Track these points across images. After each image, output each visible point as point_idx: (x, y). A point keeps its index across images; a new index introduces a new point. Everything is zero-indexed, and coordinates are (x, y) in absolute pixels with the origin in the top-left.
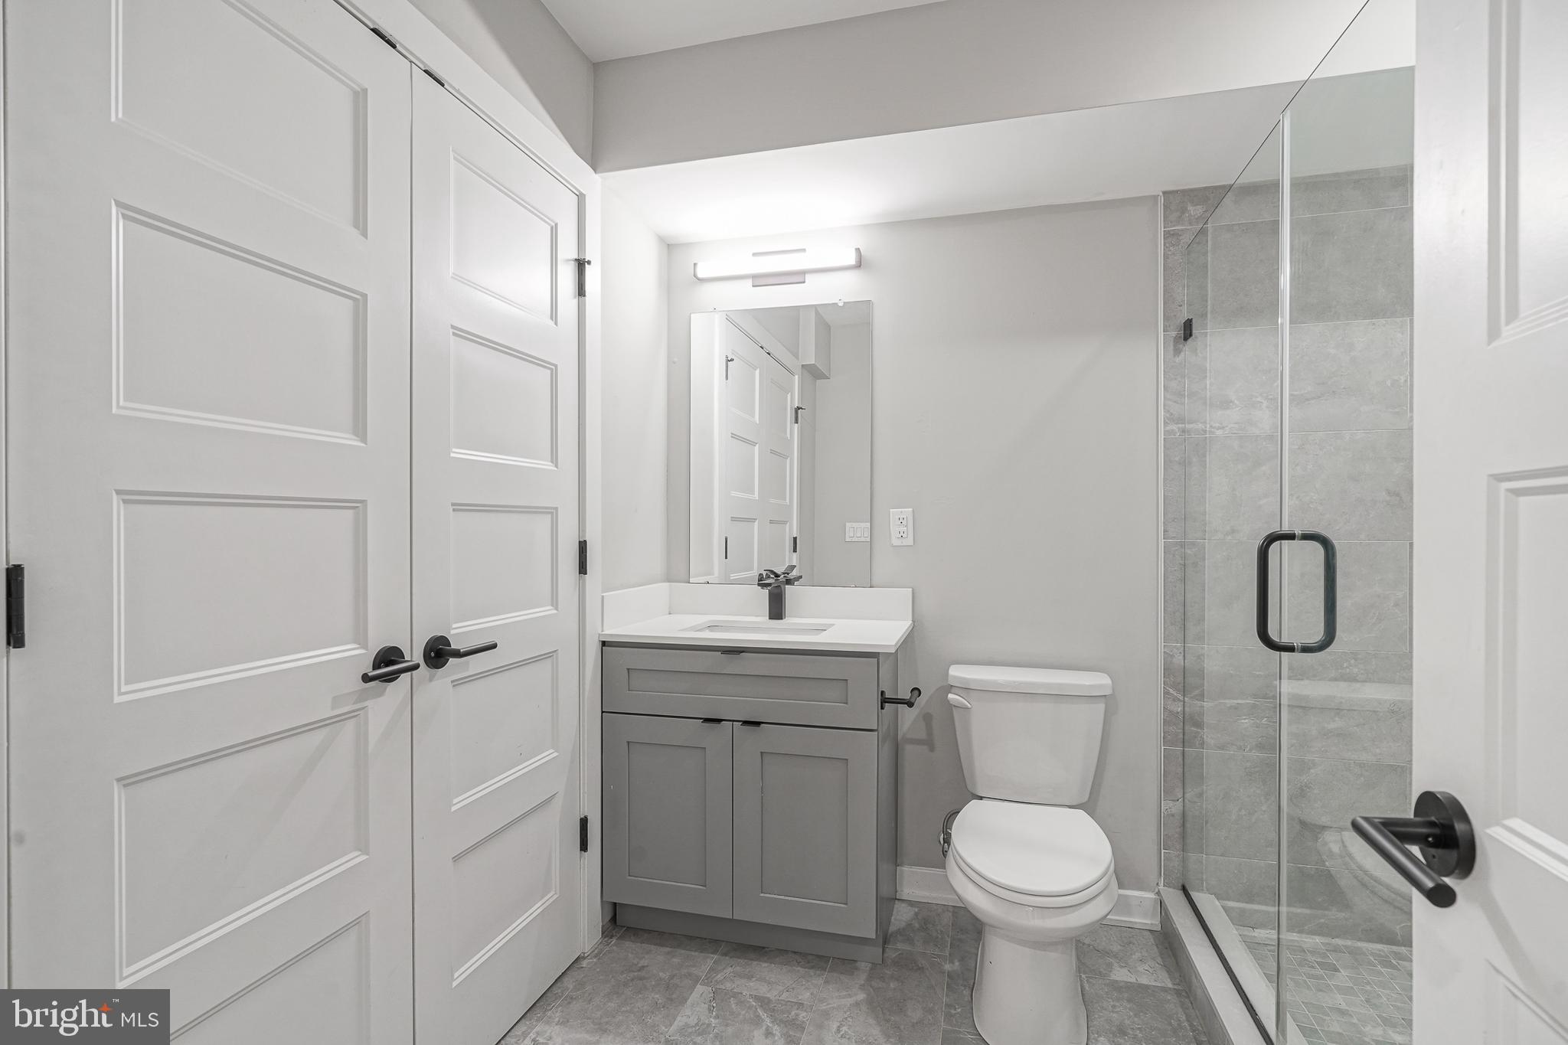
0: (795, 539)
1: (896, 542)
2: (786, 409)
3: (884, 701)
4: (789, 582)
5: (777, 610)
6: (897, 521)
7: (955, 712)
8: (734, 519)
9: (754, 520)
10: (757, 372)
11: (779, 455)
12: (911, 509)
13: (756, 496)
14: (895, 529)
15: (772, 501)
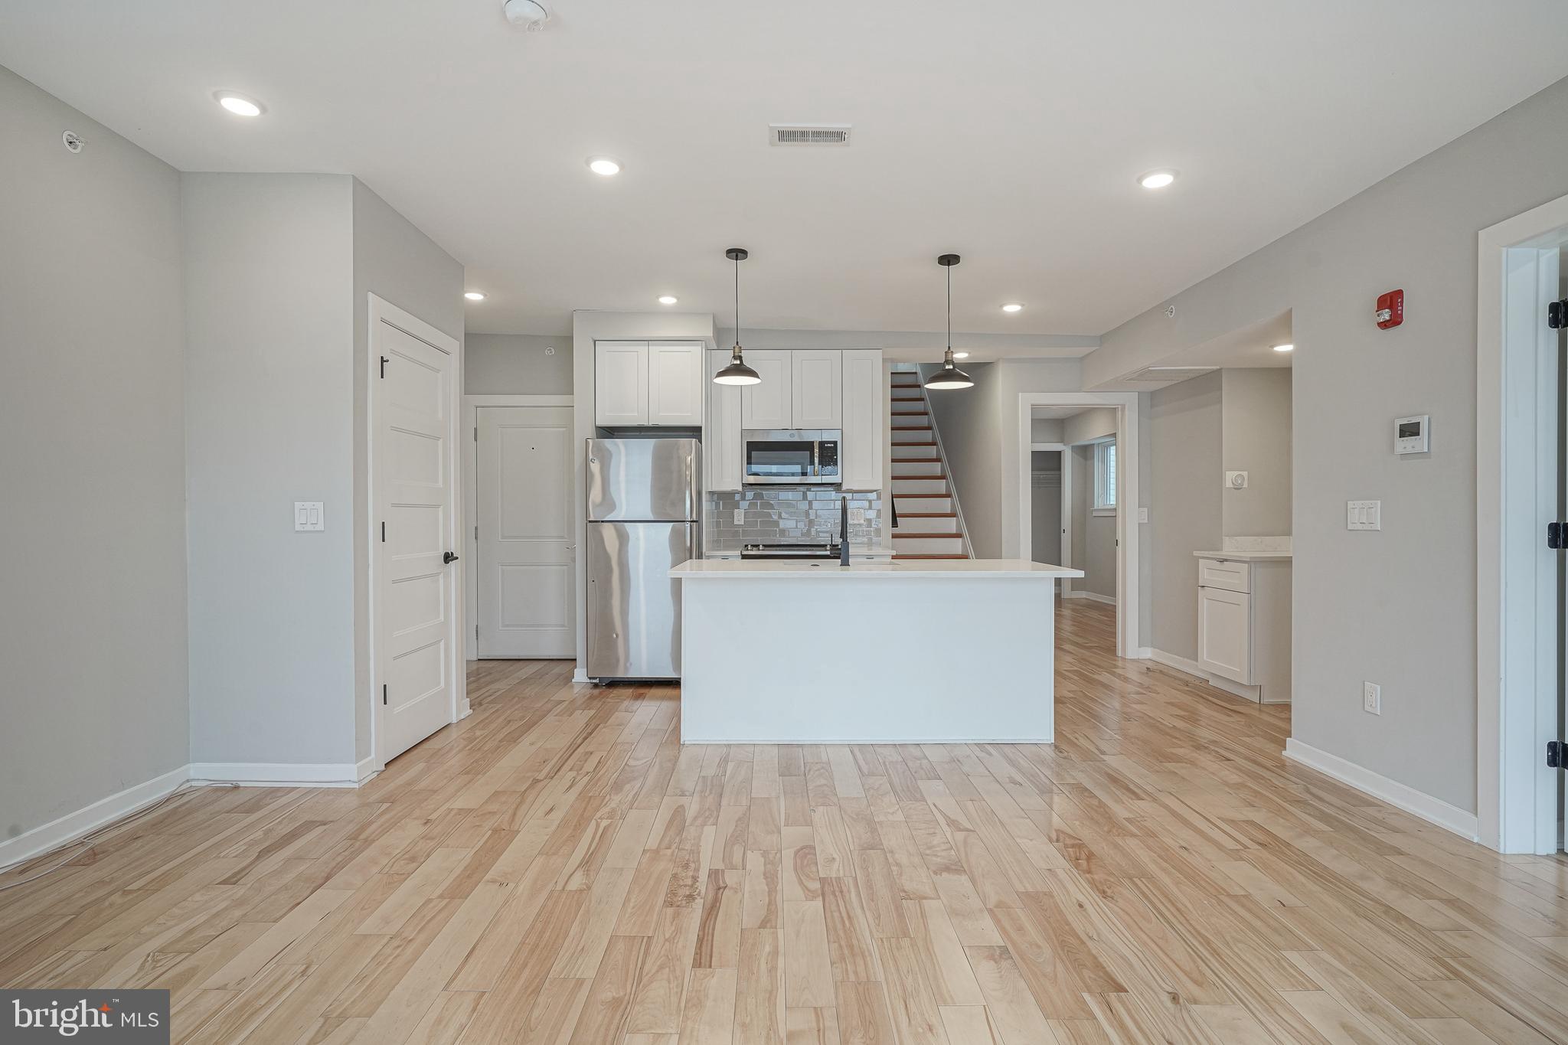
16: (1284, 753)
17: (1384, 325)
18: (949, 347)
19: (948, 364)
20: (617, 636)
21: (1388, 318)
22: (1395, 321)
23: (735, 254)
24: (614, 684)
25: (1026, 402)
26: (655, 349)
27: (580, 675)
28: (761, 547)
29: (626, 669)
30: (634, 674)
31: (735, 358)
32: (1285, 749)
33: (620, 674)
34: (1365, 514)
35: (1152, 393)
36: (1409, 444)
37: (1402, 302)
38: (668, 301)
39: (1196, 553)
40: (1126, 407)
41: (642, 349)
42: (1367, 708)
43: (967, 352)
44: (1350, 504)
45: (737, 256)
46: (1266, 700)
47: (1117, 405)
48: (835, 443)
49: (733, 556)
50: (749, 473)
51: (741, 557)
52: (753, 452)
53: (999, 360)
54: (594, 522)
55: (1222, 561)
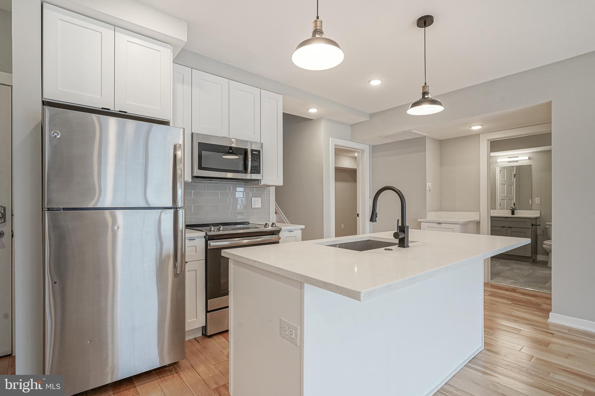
0: (514, 203)
1: (536, 203)
2: (512, 174)
3: (532, 225)
4: (515, 209)
5: (513, 213)
6: (537, 200)
7: (547, 229)
8: (501, 199)
9: (505, 199)
10: (506, 170)
11: (511, 185)
12: (539, 198)
13: (506, 195)
14: (536, 201)
15: (509, 195)
18: (425, 84)
25: (333, 142)
26: (123, 38)
35: (373, 146)
39: (419, 220)
40: (365, 152)
47: (359, 150)
48: (259, 151)
49: (199, 237)
50: (200, 168)
51: (207, 237)
52: (202, 151)
53: (322, 118)
54: (58, 209)
55: (439, 223)
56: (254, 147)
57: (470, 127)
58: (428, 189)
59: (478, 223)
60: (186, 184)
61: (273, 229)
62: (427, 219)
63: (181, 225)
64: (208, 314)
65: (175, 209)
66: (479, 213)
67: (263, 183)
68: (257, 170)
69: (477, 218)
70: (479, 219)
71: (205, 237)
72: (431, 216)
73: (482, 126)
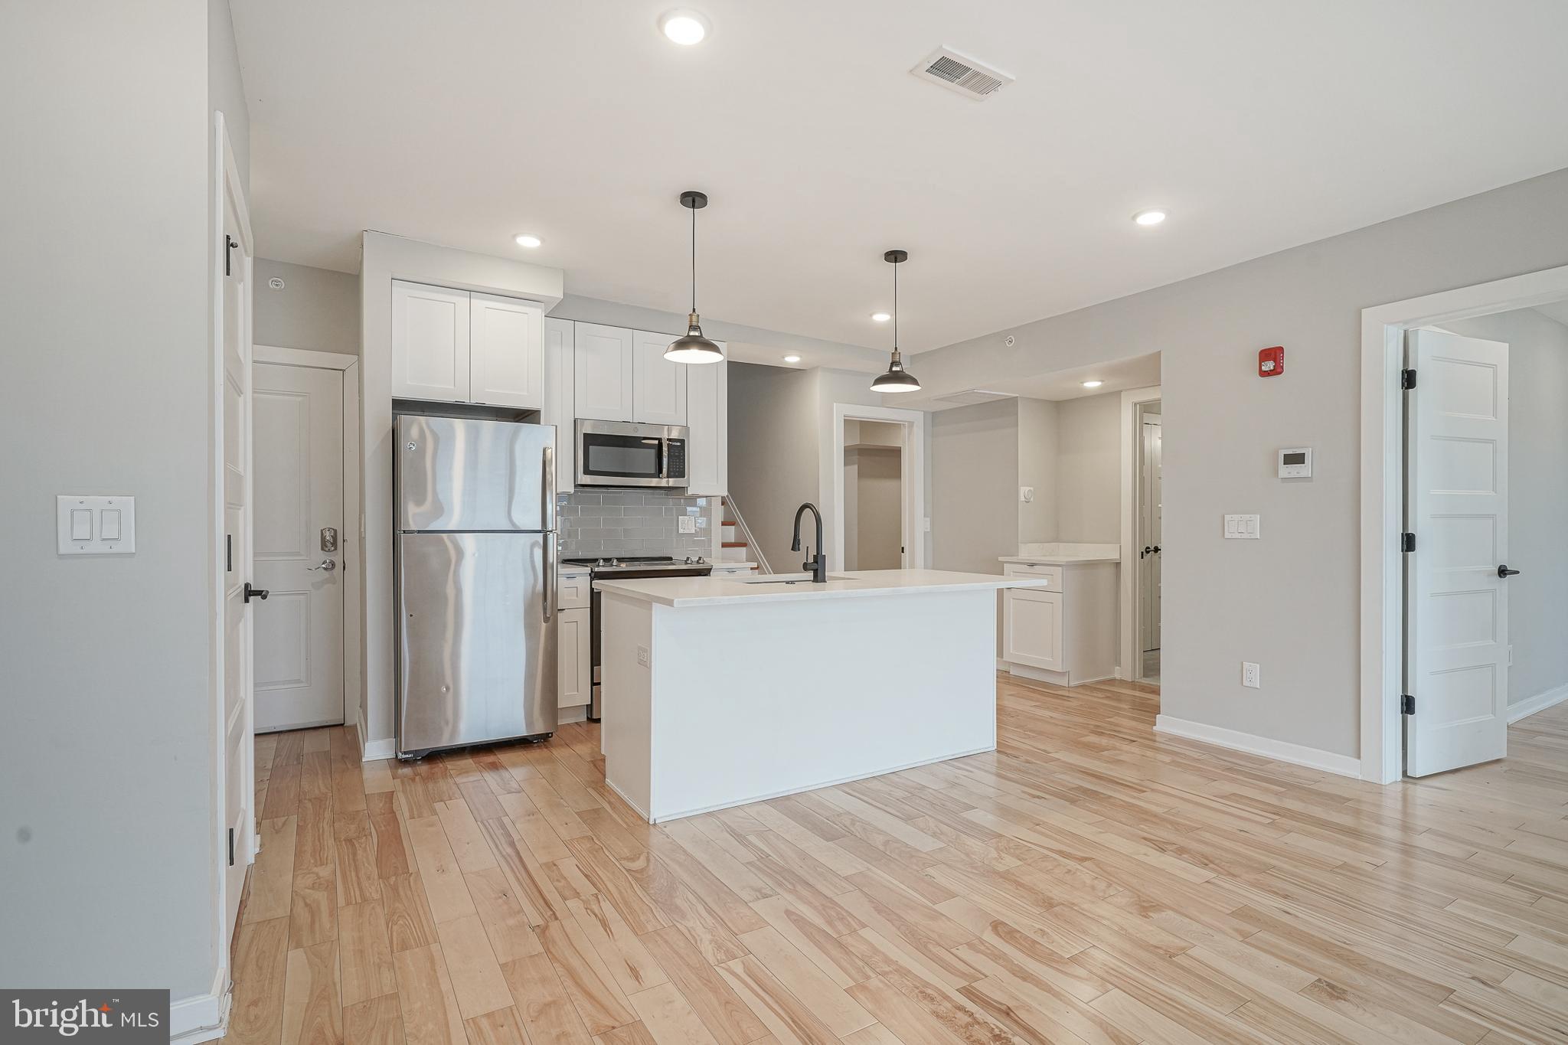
16: (1154, 728)
17: (1264, 374)
18: (896, 348)
19: (897, 365)
20: (448, 689)
21: (1272, 368)
22: (1277, 371)
23: (690, 199)
24: (433, 756)
25: (841, 411)
26: (480, 304)
27: (376, 749)
28: (615, 562)
29: (455, 731)
30: (464, 738)
31: (692, 327)
32: (1155, 725)
33: (445, 742)
34: (1243, 526)
35: (933, 413)
36: (1294, 470)
37: (1283, 356)
38: (529, 242)
39: (1000, 559)
40: (915, 425)
41: (462, 301)
42: (1246, 683)
43: (797, 355)
44: (1227, 517)
45: (694, 201)
46: (1072, 684)
47: (906, 421)
48: (682, 441)
49: (581, 574)
50: (587, 471)
51: (593, 575)
52: (591, 447)
53: (817, 367)
54: (412, 532)
55: (1032, 565)
56: (674, 435)
57: (1082, 383)
58: (1022, 498)
59: (1118, 565)
60: (560, 497)
61: (700, 566)
62: (1020, 557)
63: (552, 557)
64: (594, 687)
65: (544, 531)
66: (1119, 545)
67: (690, 492)
68: (678, 470)
69: (1115, 556)
70: (1119, 557)
71: (590, 575)
72: (1027, 552)
73: (1102, 381)
